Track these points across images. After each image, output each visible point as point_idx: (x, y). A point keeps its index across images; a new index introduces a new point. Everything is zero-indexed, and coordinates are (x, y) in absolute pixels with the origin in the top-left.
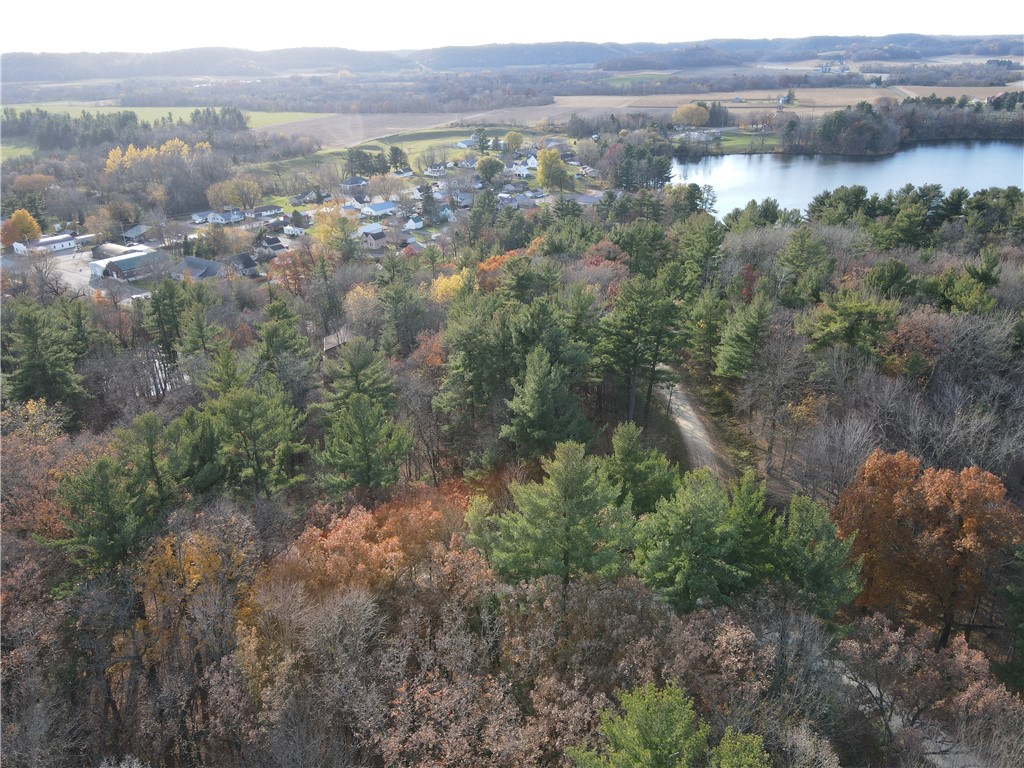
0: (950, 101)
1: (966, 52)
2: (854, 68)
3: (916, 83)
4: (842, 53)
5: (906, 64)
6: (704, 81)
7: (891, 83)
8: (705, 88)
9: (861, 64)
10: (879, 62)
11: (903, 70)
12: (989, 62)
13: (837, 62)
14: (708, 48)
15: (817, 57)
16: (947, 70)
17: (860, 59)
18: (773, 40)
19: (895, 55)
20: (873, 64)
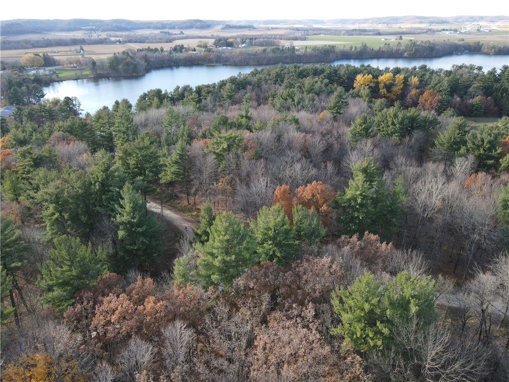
0: (156, 50)
1: (149, 28)
2: (103, 35)
3: (136, 42)
4: (94, 27)
5: (127, 33)
6: (27, 42)
7: (125, 42)
8: (29, 46)
9: (106, 33)
10: (113, 32)
11: (127, 36)
12: (161, 32)
13: (93, 32)
14: (19, 24)
15: (82, 29)
16: (146, 36)
17: (104, 31)
18: (53, 20)
19: (120, 29)
20: (112, 33)
